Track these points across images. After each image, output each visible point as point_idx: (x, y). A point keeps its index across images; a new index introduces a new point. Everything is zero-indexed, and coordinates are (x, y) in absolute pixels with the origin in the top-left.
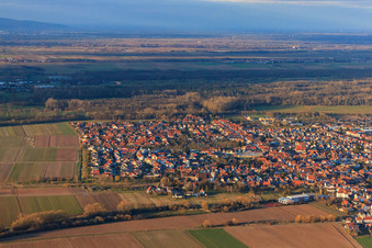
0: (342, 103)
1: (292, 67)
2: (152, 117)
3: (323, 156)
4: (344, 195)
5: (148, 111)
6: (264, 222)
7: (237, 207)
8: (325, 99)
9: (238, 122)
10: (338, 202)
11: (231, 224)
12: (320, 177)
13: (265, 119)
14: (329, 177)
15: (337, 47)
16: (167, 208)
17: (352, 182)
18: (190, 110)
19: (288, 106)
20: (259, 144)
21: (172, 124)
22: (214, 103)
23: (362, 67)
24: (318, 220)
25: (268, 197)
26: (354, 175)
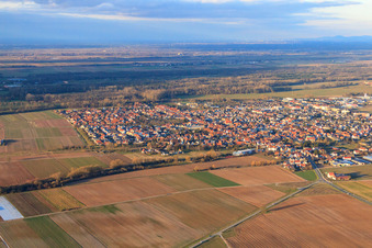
0: (238, 92)
1: (186, 68)
2: (110, 105)
3: (245, 126)
4: (273, 149)
5: (106, 100)
6: (232, 167)
7: (209, 159)
8: (226, 90)
9: (174, 107)
10: (272, 153)
11: (212, 169)
12: (252, 139)
13: (191, 104)
14: (257, 138)
15: (211, 53)
16: (164, 161)
17: (274, 141)
18: (134, 99)
19: (201, 95)
20: (198, 121)
21: (128, 110)
22: (150, 94)
23: (237, 67)
24: (265, 164)
25: (225, 152)
26: (272, 137)
